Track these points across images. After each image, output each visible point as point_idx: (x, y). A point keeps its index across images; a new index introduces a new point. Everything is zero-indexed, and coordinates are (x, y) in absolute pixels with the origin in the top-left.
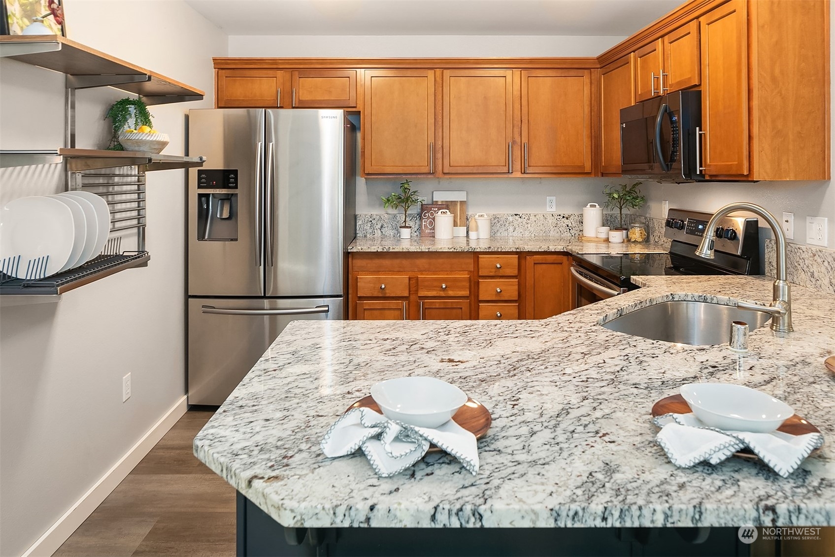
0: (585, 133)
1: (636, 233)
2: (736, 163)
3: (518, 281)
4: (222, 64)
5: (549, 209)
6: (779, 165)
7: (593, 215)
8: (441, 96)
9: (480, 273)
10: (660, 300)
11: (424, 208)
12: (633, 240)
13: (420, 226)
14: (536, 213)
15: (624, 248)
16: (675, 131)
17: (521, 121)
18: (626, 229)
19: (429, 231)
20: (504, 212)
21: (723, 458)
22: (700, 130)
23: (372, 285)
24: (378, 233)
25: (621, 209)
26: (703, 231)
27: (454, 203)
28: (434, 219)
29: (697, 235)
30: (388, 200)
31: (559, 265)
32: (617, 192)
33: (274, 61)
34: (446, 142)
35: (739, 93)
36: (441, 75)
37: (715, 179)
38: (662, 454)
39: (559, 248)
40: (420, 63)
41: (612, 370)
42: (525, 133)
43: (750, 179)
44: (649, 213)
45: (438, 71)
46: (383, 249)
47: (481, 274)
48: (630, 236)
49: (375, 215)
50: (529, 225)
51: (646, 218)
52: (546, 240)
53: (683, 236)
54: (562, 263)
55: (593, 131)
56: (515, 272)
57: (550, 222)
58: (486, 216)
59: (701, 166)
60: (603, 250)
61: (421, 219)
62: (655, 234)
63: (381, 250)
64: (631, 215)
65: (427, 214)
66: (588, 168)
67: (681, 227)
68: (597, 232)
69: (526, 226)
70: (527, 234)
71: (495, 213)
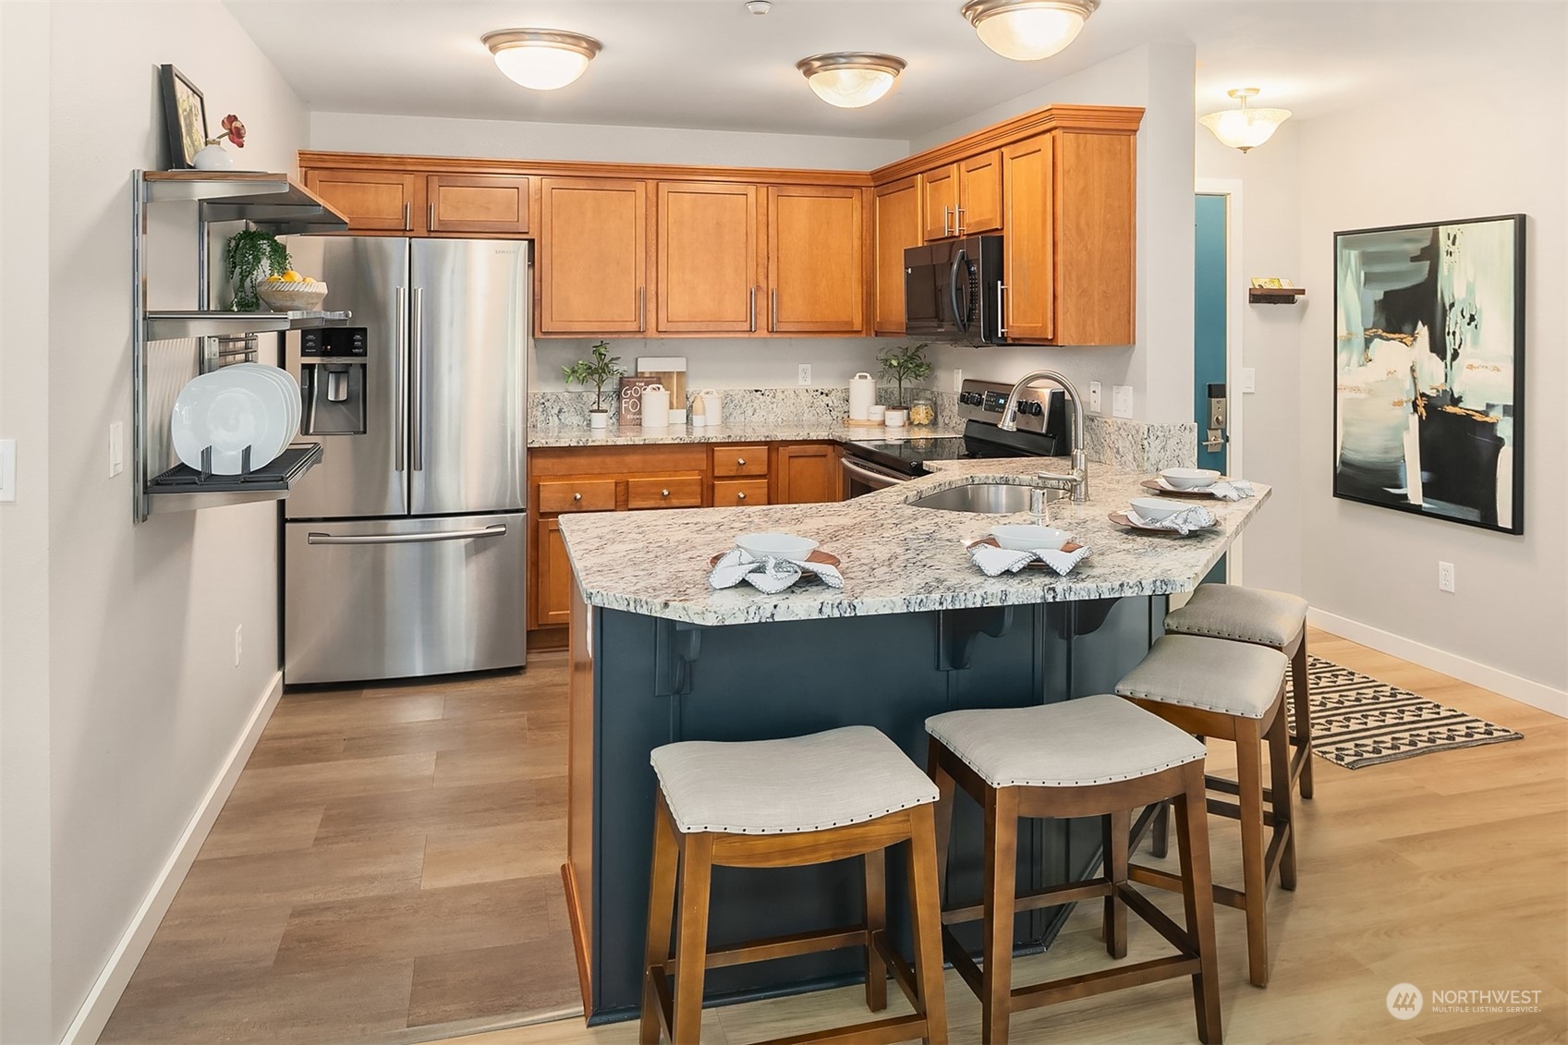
0: (854, 276)
1: (921, 413)
2: (1040, 325)
3: (768, 483)
4: (314, 160)
5: (801, 382)
6: (1084, 328)
7: (863, 389)
8: (654, 220)
9: (716, 472)
10: (960, 484)
11: (623, 382)
12: (916, 423)
13: (619, 408)
14: (783, 388)
15: (905, 433)
16: (974, 284)
17: (768, 258)
18: (907, 408)
19: (632, 417)
20: (739, 387)
21: (1021, 566)
22: (1002, 284)
23: (561, 495)
24: (554, 421)
25: (900, 380)
26: (1003, 406)
27: (669, 374)
28: (640, 398)
29: (998, 411)
30: (574, 372)
31: (823, 459)
32: (896, 357)
33: (401, 160)
34: (662, 286)
35: (1044, 246)
36: (655, 188)
37: (1019, 342)
38: (979, 571)
39: (823, 435)
40: (625, 171)
41: (926, 532)
42: (772, 276)
43: (1054, 344)
44: (937, 386)
45: (651, 184)
46: (578, 443)
47: (716, 474)
48: (912, 417)
49: (549, 395)
50: (775, 406)
51: (932, 393)
52: (799, 425)
53: (981, 414)
54: (825, 456)
55: (864, 273)
56: (764, 470)
57: (804, 400)
58: (715, 393)
59: (1003, 327)
60: (877, 434)
61: (619, 398)
62: (944, 414)
63: (576, 444)
64: (912, 389)
65: (629, 392)
66: (857, 326)
67: (979, 403)
68: (869, 413)
69: (770, 407)
70: (771, 418)
71: (726, 389)
